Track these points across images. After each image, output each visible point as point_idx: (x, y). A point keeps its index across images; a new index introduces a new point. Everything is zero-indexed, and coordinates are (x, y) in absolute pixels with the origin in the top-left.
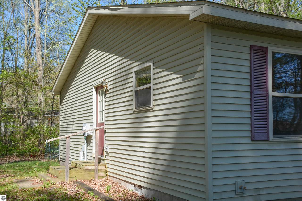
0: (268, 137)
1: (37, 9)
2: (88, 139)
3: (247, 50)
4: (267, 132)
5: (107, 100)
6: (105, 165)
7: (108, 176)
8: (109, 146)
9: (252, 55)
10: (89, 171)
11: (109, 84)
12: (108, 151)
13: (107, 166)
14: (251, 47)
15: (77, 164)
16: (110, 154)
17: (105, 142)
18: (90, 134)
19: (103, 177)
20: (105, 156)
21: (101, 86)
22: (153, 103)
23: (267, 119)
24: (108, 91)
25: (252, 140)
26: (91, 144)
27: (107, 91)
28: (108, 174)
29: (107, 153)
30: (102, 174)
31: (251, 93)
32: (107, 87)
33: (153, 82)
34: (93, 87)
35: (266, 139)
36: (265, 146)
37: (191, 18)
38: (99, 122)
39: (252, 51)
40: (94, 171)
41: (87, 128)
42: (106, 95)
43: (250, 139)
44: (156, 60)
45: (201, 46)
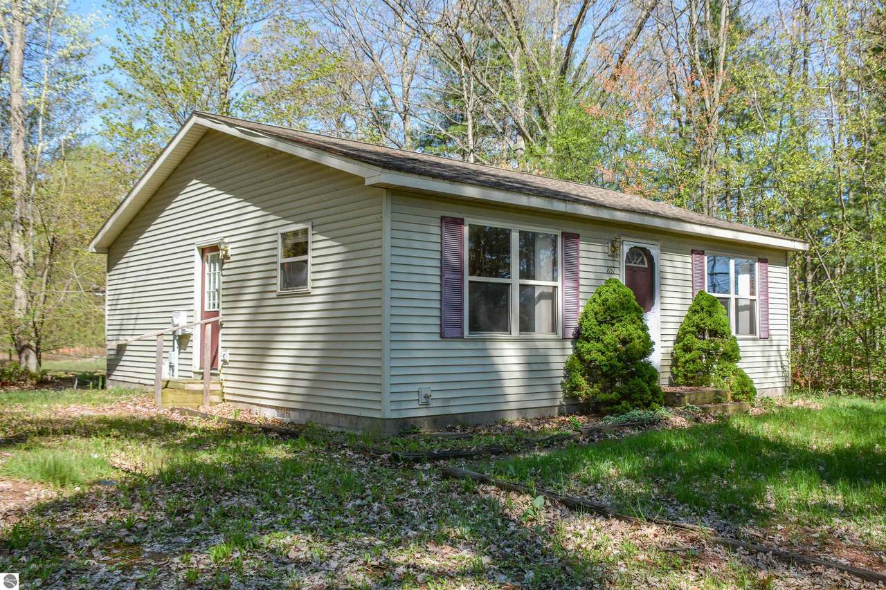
0: (463, 334)
1: (17, 44)
2: (182, 340)
3: (438, 222)
4: (462, 327)
5: (225, 273)
6: (221, 383)
7: (228, 401)
8: (229, 351)
9: (444, 229)
10: (195, 392)
11: (230, 246)
12: (228, 360)
13: (224, 385)
14: (443, 218)
15: (168, 382)
16: (230, 365)
17: (221, 344)
18: (188, 331)
19: (217, 403)
20: (219, 368)
21: (215, 248)
22: (310, 284)
23: (462, 310)
24: (229, 258)
25: (442, 337)
26: (188, 350)
27: (226, 257)
28: (226, 397)
29: (225, 362)
30: (216, 398)
31: (441, 276)
32: (226, 251)
33: (311, 253)
34: (195, 247)
35: (459, 336)
36: (459, 345)
37: (366, 184)
38: (206, 309)
39: (444, 224)
40: (202, 392)
41: (181, 320)
42: (223, 264)
43: (438, 336)
44: (317, 222)
45: (379, 216)
